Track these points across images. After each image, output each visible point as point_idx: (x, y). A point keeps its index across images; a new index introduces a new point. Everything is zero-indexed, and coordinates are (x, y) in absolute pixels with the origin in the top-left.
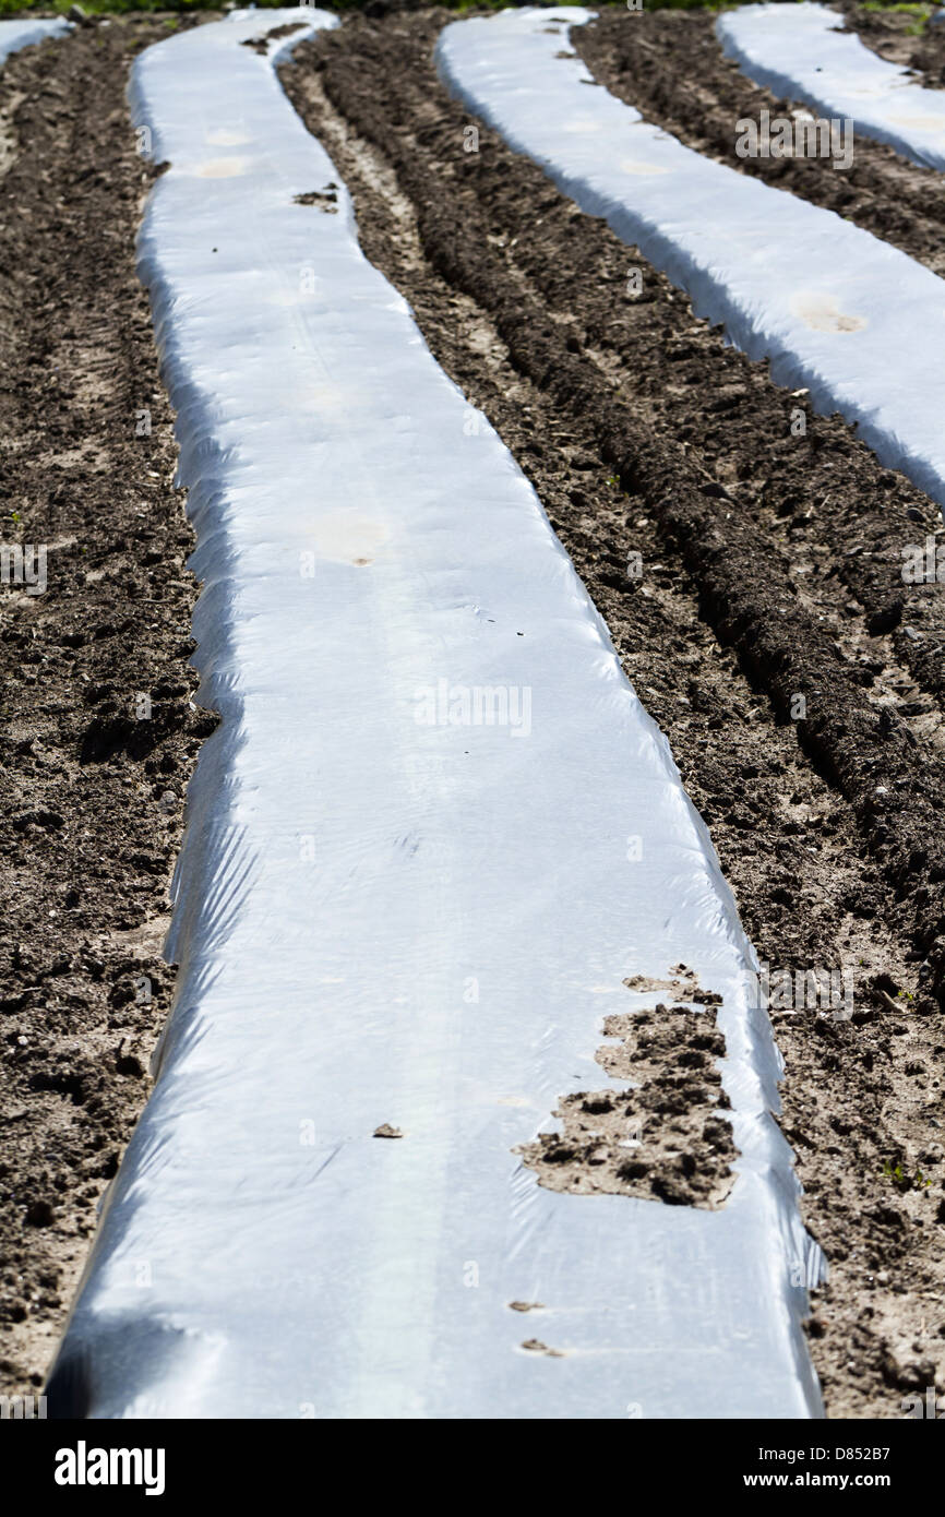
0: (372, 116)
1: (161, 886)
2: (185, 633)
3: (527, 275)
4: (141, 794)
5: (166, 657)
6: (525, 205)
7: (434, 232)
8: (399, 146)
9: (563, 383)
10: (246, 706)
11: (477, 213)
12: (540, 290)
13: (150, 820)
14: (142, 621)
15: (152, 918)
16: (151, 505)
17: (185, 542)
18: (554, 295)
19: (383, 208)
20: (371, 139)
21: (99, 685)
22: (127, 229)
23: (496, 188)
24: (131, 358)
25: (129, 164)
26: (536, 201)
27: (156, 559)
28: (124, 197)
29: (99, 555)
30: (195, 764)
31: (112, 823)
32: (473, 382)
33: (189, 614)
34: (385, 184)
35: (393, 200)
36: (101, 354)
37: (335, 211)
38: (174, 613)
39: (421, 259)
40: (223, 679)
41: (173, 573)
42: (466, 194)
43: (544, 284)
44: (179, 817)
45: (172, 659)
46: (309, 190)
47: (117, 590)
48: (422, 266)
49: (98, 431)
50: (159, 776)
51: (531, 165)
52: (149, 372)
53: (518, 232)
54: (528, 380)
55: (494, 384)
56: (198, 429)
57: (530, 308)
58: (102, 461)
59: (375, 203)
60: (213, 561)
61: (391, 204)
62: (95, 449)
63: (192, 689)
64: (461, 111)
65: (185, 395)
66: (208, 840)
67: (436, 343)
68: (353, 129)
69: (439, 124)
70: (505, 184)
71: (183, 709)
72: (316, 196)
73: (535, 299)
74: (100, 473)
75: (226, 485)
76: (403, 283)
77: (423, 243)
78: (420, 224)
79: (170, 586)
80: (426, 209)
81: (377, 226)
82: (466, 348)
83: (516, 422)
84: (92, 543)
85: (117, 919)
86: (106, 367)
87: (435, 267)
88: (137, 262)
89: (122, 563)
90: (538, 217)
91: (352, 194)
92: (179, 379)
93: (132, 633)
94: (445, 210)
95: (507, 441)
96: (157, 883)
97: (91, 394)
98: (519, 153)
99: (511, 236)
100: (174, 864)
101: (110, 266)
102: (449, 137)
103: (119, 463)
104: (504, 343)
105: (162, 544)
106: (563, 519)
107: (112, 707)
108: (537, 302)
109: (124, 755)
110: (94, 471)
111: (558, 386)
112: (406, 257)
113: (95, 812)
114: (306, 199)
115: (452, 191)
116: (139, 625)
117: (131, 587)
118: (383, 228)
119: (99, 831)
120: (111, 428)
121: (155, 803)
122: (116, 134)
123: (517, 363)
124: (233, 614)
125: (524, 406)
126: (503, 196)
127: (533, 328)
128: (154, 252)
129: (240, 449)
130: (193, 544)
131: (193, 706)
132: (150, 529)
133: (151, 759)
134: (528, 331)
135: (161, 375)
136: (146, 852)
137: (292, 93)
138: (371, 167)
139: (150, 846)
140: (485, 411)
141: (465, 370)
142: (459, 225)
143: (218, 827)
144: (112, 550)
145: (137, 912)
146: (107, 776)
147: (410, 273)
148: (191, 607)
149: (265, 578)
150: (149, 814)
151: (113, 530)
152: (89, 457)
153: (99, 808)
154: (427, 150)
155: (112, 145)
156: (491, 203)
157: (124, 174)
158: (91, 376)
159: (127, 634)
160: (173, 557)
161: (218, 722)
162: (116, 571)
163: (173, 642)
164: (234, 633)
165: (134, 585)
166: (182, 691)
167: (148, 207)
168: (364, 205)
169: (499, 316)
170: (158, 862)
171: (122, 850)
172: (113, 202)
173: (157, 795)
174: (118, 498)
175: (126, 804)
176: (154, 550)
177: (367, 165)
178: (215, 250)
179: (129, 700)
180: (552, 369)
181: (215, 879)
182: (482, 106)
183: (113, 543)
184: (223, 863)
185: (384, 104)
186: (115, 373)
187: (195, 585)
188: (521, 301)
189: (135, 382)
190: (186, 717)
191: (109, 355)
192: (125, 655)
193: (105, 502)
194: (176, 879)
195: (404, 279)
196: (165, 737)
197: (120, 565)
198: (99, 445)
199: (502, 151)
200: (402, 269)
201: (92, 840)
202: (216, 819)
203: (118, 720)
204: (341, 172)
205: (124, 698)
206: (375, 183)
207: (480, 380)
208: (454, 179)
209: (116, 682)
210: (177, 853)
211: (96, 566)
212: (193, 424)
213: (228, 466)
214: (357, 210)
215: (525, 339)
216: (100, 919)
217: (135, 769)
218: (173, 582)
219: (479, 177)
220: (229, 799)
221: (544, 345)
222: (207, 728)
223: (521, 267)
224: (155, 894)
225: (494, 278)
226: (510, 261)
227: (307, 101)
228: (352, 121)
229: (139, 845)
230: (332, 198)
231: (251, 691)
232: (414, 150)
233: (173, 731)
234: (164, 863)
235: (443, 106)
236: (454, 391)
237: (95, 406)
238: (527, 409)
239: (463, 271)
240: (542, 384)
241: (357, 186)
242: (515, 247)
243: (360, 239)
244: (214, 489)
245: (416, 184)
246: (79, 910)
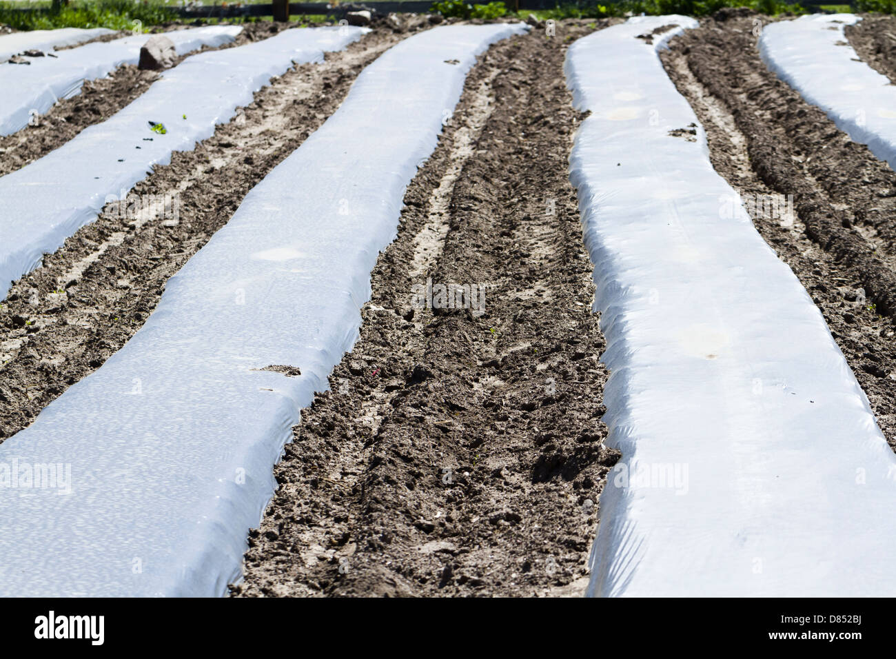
0: (719, 82)
1: (582, 559)
2: (599, 402)
3: (817, 180)
4: (571, 502)
5: (587, 417)
6: (816, 137)
7: (758, 153)
8: (735, 100)
9: (840, 246)
10: (637, 446)
11: (785, 142)
12: (825, 189)
13: (576, 518)
14: (572, 395)
15: (577, 579)
16: (578, 323)
17: (599, 345)
18: (834, 193)
19: (726, 139)
20: (718, 97)
21: (544, 434)
22: (564, 152)
23: (797, 126)
24: (566, 232)
25: (565, 112)
26: (822, 134)
27: (581, 356)
28: (562, 133)
29: (545, 354)
30: (605, 483)
31: (552, 519)
32: (782, 247)
33: (602, 390)
34: (726, 124)
35: (731, 134)
36: (547, 229)
37: (695, 140)
38: (592, 389)
39: (749, 170)
40: (623, 430)
41: (592, 365)
42: (778, 130)
43: (828, 186)
44: (594, 516)
45: (591, 418)
46: (679, 128)
47: (556, 376)
48: (750, 175)
49: (545, 277)
50: (582, 490)
51: (819, 112)
52: (577, 240)
53: (811, 153)
54: (817, 245)
55: (796, 248)
56: (608, 275)
57: (819, 200)
58: (547, 296)
59: (720, 136)
60: (617, 357)
61: (731, 136)
62: (543, 288)
63: (603, 437)
64: (776, 80)
65: (599, 254)
66: (612, 530)
67: (759, 222)
68: (706, 90)
69: (761, 87)
70: (803, 124)
71: (596, 449)
72: (683, 131)
73: (822, 195)
74: (546, 303)
75: (625, 310)
76: (738, 185)
77: (751, 160)
78: (749, 149)
79: (590, 373)
80: (752, 139)
81: (722, 150)
82: (778, 225)
83: (810, 271)
84: (541, 347)
85: (555, 579)
86: (550, 238)
87: (758, 176)
88: (569, 173)
89: (559, 358)
90: (824, 144)
91: (706, 130)
92: (596, 244)
93: (565, 402)
94: (765, 139)
95: (804, 283)
96: (580, 557)
97: (540, 254)
98: (812, 104)
99: (807, 156)
100: (591, 546)
101: (553, 175)
102: (768, 94)
103: (558, 297)
104: (802, 222)
105: (585, 347)
106: (840, 331)
107: (552, 448)
108: (824, 196)
109: (560, 477)
110: (542, 302)
111: (836, 249)
112: (740, 169)
113: (542, 512)
114: (676, 133)
115: (769, 128)
116: (570, 397)
117: (565, 374)
118: (726, 151)
119: (544, 524)
120: (553, 275)
121: (580, 507)
122: (557, 94)
123: (811, 235)
124: (629, 390)
125: (815, 261)
126: (802, 131)
127: (821, 213)
128: (581, 166)
129: (635, 287)
130: (604, 346)
131: (604, 447)
132: (577, 338)
133: (577, 480)
134: (817, 215)
135: (585, 242)
136: (573, 538)
137: (668, 68)
138: (718, 114)
139: (576, 534)
140: (790, 264)
141: (776, 237)
142: (774, 149)
143: (619, 522)
144: (553, 350)
145: (567, 575)
146: (549, 491)
147: (742, 179)
148: (603, 386)
149: (649, 367)
150: (575, 514)
151: (553, 338)
152: (539, 294)
153: (544, 510)
154: (753, 103)
155: (554, 100)
156: (794, 135)
157: (562, 118)
158: (540, 243)
159: (562, 403)
160: (591, 355)
161: (620, 456)
162: (555, 364)
163: (591, 408)
164: (630, 401)
165: (567, 372)
166: (597, 438)
167: (577, 139)
168: (713, 137)
169: (799, 206)
170: (581, 544)
171: (558, 536)
172: (555, 136)
173: (581, 502)
174: (557, 318)
175: (561, 508)
176: (580, 351)
177: (716, 112)
178: (619, 165)
179: (563, 443)
180: (833, 238)
181: (617, 554)
182: (788, 75)
183: (554, 346)
184: (622, 544)
185: (726, 74)
186: (555, 241)
187: (605, 372)
188: (813, 196)
189: (568, 247)
190: (599, 454)
191: (552, 230)
192: (561, 416)
193: (549, 321)
194: (593, 554)
195: (739, 182)
196: (586, 466)
197: (558, 360)
198: (545, 286)
199: (801, 103)
200: (738, 176)
201: (540, 530)
202: (618, 517)
203: (556, 456)
204: (699, 117)
205: (561, 441)
206: (721, 124)
207: (786, 245)
208: (771, 121)
209: (555, 432)
210: (593, 538)
211: (543, 361)
212: (604, 272)
213: (626, 298)
214: (709, 140)
215: (816, 219)
216: (544, 579)
217: (568, 486)
218: (592, 370)
219: (786, 120)
220: (626, 504)
221: (827, 223)
222: (612, 460)
223: (813, 175)
224: (579, 564)
225: (796, 182)
226: (806, 172)
227: (677, 73)
228: (706, 85)
229: (569, 533)
230: (693, 133)
231: (640, 437)
232: (745, 103)
233: (591, 462)
234: (585, 544)
235: (763, 75)
236: (770, 252)
237: (543, 262)
238: (817, 263)
239: (776, 178)
240: (827, 248)
241: (709, 125)
242: (809, 163)
243: (711, 158)
244: (618, 313)
245: (746, 124)
246: (531, 574)
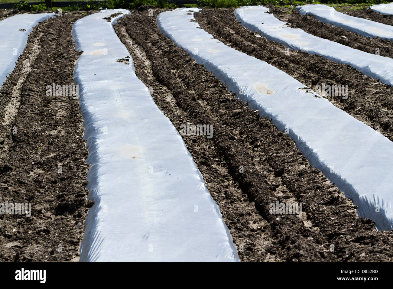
0: (139, 38)
1: (77, 249)
2: (85, 179)
3: (182, 80)
4: (72, 224)
5: (79, 186)
6: (181, 61)
7: (156, 69)
8: (147, 46)
9: (191, 109)
10: (101, 199)
11: (168, 64)
12: (185, 84)
13: (74, 231)
14: (73, 176)
15: (74, 258)
16: (76, 145)
17: (85, 154)
18: (189, 86)
19: (142, 63)
20: (139, 44)
21: (61, 194)
22: (71, 69)
23: (173, 57)
24: (72, 104)
25: (72, 52)
26: (184, 60)
27: (77, 159)
28: (70, 61)
29: (62, 158)
30: (87, 215)
31: (64, 232)
32: (166, 110)
33: (86, 174)
34: (142, 56)
35: (145, 61)
36: (63, 104)
37: (129, 64)
38: (82, 174)
39: (152, 77)
40: (95, 192)
41: (82, 163)
42: (165, 59)
43: (186, 83)
44: (82, 230)
45: (81, 186)
46: (121, 58)
47: (67, 168)
48: (152, 78)
49: (62, 125)
50: (77, 218)
51: (183, 50)
52: (76, 108)
53: (179, 69)
54: (181, 109)
55: (172, 110)
56: (90, 123)
57: (182, 89)
58: (63, 133)
59: (140, 61)
60: (93, 159)
61: (145, 62)
62: (61, 130)
63: (87, 195)
64: (165, 37)
65: (86, 114)
66: (89, 236)
67: (156, 99)
68: (134, 42)
69: (158, 40)
70: (176, 56)
71: (84, 200)
72: (123, 60)
73: (184, 87)
74: (62, 136)
75: (97, 139)
76: (147, 83)
77: (153, 72)
78: (152, 67)
79: (81, 167)
80: (154, 63)
81: (140, 68)
82: (164, 100)
83: (178, 120)
84: (60, 155)
85: (65, 258)
86: (65, 107)
87: (156, 79)
88: (73, 78)
89: (68, 160)
90: (185, 64)
91: (133, 59)
92: (85, 110)
93: (70, 179)
94: (159, 63)
95: (175, 126)
97: (60, 115)
98: (180, 47)
99: (177, 70)
100: (81, 243)
101: (66, 80)
102: (161, 43)
103: (68, 133)
104: (175, 99)
105: (79, 155)
106: (191, 147)
107: (64, 200)
108: (185, 88)
109: (67, 213)
110: (61, 135)
111: (189, 111)
112: (148, 76)
113: (59, 228)
114: (120, 61)
115: (161, 58)
116: (72, 177)
117: (70, 167)
118: (142, 68)
119: (60, 234)
120: (66, 124)
121: (76, 226)
122: (68, 44)
123: (179, 104)
124: (98, 174)
125: (180, 116)
126: (175, 59)
127: (183, 95)
128: (78, 75)
129: (101, 129)
130: (88, 155)
131: (87, 199)
132: (76, 151)
133: (75, 214)
134: (181, 96)
135: (80, 109)
136: (73, 239)
137: (117, 32)
138: (139, 52)
139: (74, 238)
140: (169, 118)
141: (164, 106)
142: (163, 67)
143: (93, 232)
144: (65, 157)
145: (70, 256)
146: (62, 219)
147: (149, 80)
148: (87, 172)
149: (107, 164)
150: (74, 229)
151: (66, 152)
152: (60, 132)
153: (60, 228)
154: (155, 47)
155: (67, 47)
156: (172, 61)
157: (71, 55)
158: (60, 110)
159: (69, 180)
160: (82, 159)
161: (93, 203)
162: (66, 163)
163: (82, 182)
164: (98, 179)
165: (71, 166)
166: (84, 195)
167: (77, 63)
168: (137, 62)
169: (174, 92)
170: (76, 242)
171: (66, 239)
172: (67, 62)
173: (76, 224)
174: (67, 143)
175: (68, 226)
176: (77, 157)
177: (138, 51)
178: (95, 75)
179: (69, 198)
180: (188, 106)
181: (92, 246)
182: (169, 35)
183: (66, 155)
184: (94, 242)
185: (143, 35)
186: (67, 109)
187: (88, 166)
188: (180, 87)
189: (73, 111)
190: (85, 202)
191: (66, 104)
192: (68, 186)
193: (63, 144)
194: (81, 247)
195: (148, 82)
196: (79, 208)
197: (67, 161)
198: (62, 129)
199: (175, 47)
200: (147, 79)
201: (58, 236)
202: (92, 230)
203: (66, 203)
204: (131, 54)
205: (68, 197)
206: (140, 56)
207: (168, 109)
208: (162, 55)
209: (65, 193)
210: (82, 240)
211: (61, 161)
212: (88, 122)
213: (98, 133)
214: (135, 64)
215: (181, 98)
216: (60, 258)
217: (70, 216)
218: (82, 166)
219: (169, 54)
220: (96, 225)
221: (186, 99)
222: (90, 205)
223: (180, 78)
224: (75, 251)
225: (172, 81)
226: (177, 77)
227: (121, 34)
228: (134, 40)
229: (71, 237)
230: (128, 60)
231: (102, 195)
232: (151, 47)
233: (81, 206)
234: (78, 242)
235: (159, 35)
236: (160, 112)
237: (61, 118)
238: (181, 117)
239: (164, 80)
240: (185, 110)
241: (135, 57)
242: (179, 73)
243: (135, 71)
244: (94, 140)
245: (151, 56)
246: (54, 256)
